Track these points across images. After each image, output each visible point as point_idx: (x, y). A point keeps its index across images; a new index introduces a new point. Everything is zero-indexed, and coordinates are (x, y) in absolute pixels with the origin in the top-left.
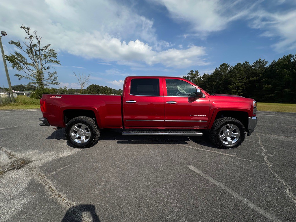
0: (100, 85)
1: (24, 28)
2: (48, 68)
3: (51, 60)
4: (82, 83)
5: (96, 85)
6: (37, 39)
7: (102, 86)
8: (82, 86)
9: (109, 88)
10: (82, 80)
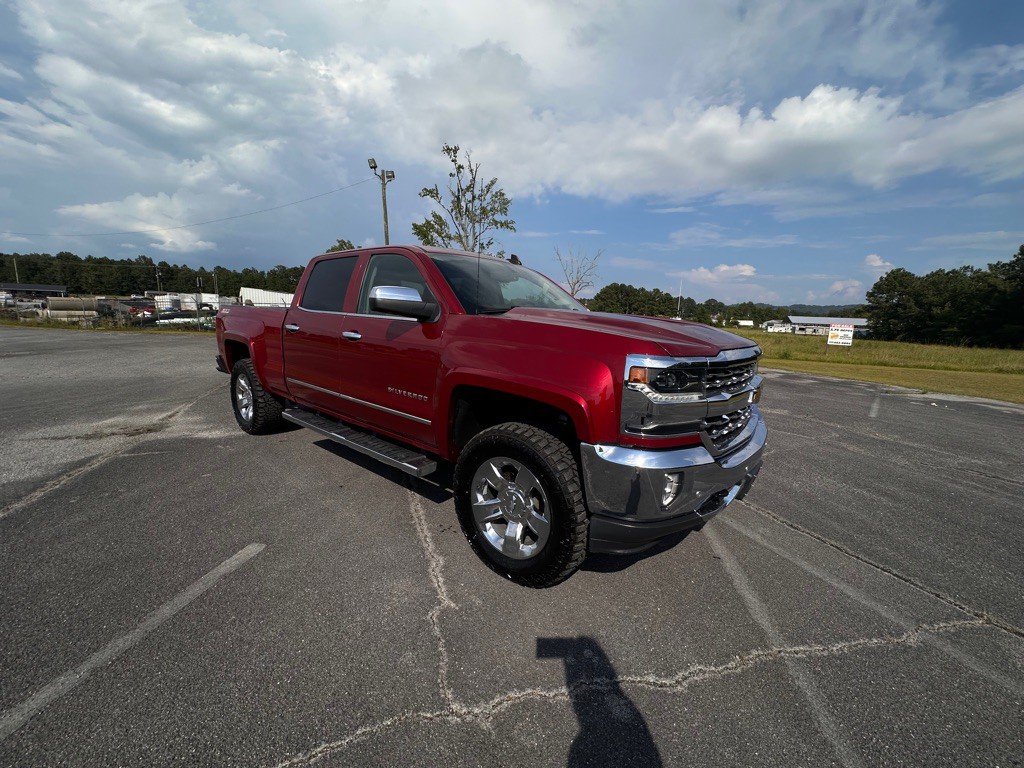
0: (637, 287)
1: (448, 150)
2: (490, 243)
3: (493, 220)
4: (575, 280)
5: (623, 285)
6: (471, 171)
7: (643, 289)
8: (573, 289)
9: (667, 294)
10: (575, 271)
